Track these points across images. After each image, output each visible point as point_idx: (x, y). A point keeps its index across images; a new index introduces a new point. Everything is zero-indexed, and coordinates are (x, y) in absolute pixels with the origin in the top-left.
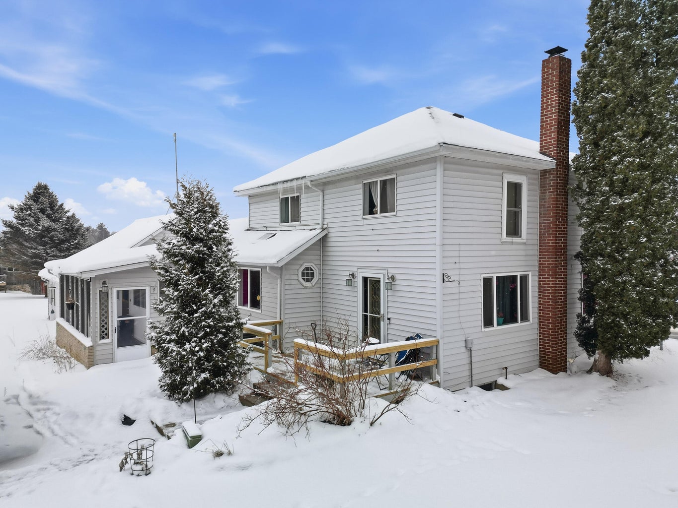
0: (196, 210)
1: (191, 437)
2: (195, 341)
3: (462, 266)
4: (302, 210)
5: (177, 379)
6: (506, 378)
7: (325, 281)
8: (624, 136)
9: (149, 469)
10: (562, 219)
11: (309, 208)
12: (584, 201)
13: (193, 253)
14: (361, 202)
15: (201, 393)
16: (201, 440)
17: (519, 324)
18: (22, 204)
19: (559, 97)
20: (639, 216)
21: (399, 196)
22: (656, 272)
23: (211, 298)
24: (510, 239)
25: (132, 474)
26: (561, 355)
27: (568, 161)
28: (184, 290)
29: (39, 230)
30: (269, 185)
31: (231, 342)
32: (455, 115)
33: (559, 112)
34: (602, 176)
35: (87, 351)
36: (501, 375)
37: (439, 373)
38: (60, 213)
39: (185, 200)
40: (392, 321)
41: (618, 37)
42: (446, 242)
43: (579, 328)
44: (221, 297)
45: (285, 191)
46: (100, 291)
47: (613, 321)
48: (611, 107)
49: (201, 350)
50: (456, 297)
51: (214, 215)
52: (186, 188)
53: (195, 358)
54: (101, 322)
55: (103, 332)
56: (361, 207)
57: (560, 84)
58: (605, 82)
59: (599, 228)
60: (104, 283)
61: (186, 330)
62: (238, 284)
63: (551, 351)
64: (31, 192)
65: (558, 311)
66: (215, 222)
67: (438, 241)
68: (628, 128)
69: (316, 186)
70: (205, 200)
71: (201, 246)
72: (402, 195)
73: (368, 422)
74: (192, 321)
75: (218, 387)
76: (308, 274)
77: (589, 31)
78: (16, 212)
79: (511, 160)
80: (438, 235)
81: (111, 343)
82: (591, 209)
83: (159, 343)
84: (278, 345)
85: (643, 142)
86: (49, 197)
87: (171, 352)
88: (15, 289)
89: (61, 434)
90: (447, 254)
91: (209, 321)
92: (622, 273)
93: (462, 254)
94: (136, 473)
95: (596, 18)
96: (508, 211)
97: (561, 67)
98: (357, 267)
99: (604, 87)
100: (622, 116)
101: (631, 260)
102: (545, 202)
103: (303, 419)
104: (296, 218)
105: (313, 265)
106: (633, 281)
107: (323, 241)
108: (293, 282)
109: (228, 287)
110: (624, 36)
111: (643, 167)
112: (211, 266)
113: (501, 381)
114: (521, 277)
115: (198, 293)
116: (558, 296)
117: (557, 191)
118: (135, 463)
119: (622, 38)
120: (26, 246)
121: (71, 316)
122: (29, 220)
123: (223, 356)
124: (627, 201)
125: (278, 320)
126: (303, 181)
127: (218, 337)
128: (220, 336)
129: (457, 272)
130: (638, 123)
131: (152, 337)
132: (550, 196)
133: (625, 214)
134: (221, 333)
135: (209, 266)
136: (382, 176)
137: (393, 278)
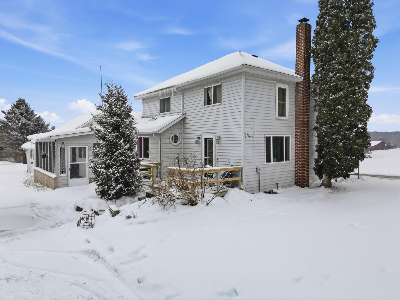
0: (115, 99)
1: (114, 211)
2: (115, 168)
3: (255, 130)
4: (172, 105)
5: (105, 188)
6: (278, 189)
7: (185, 142)
8: (336, 63)
9: (92, 225)
10: (306, 108)
11: (176, 104)
12: (317, 98)
13: (113, 121)
14: (203, 99)
15: (118, 196)
16: (119, 213)
17: (285, 162)
18: (9, 110)
19: (305, 44)
20: (343, 104)
21: (223, 94)
22: (352, 133)
23: (123, 145)
24: (280, 118)
25: (84, 228)
26: (306, 178)
27: (310, 78)
28: (109, 141)
29: (20, 125)
30: (153, 92)
31: (134, 170)
32: (253, 56)
33: (305, 52)
34: (325, 85)
35: (54, 180)
36: (275, 187)
37: (242, 184)
38: (32, 116)
39: (109, 94)
40: (219, 160)
41: (333, 13)
42: (247, 117)
43: (315, 165)
44: (128, 145)
45: (162, 95)
46: (61, 148)
47: (331, 158)
48: (330, 48)
49: (118, 172)
50: (252, 145)
51: (124, 103)
52: (109, 88)
53: (115, 176)
54: (61, 164)
55: (62, 170)
56: (203, 101)
57: (305, 38)
58: (327, 35)
59: (324, 111)
60: (63, 143)
61: (110, 162)
62: (137, 140)
63: (301, 176)
64: (15, 103)
65: (305, 156)
66: (125, 106)
67: (242, 116)
68: (338, 59)
69: (179, 91)
70: (120, 94)
71: (117, 119)
72: (224, 94)
73: (205, 204)
74: (113, 158)
75: (127, 192)
76: (175, 139)
77: (319, 10)
78: (6, 114)
79: (280, 76)
80: (242, 113)
81: (67, 176)
82: (320, 102)
83: (95, 169)
84: (159, 176)
85: (345, 66)
86: (25, 106)
87: (102, 174)
88: (5, 160)
89: (42, 216)
90: (247, 123)
91: (122, 158)
92: (335, 134)
93: (255, 123)
94: (86, 227)
95: (323, 4)
96: (279, 103)
97: (306, 28)
98: (201, 134)
99: (326, 38)
100: (335, 53)
101: (340, 126)
102: (298, 99)
103: (172, 202)
104: (169, 109)
105: (178, 134)
106: (341, 138)
107: (183, 121)
108: (167, 142)
109: (132, 140)
110: (336, 12)
111: (344, 79)
112: (123, 129)
113: (275, 190)
114: (286, 138)
115: (116, 143)
116: (305, 148)
117: (304, 93)
118: (85, 223)
119: (335, 13)
120: (12, 135)
121: (43, 164)
122: (14, 119)
123: (130, 176)
124: (337, 96)
125: (159, 162)
126: (172, 88)
127: (127, 166)
128: (128, 166)
129: (252, 133)
130: (343, 57)
131: (92, 166)
132: (300, 95)
133: (336, 103)
134: (129, 164)
135: (122, 129)
136: (214, 84)
137: (220, 137)
